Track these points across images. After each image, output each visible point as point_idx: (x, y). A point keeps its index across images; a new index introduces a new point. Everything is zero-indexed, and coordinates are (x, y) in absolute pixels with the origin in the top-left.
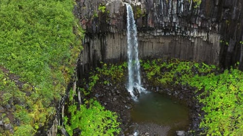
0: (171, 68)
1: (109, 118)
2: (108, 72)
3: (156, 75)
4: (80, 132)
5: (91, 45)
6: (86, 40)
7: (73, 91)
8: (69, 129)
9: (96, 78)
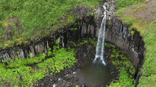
0: (122, 60)
1: (72, 60)
2: (93, 43)
3: (114, 58)
4: (53, 56)
5: (89, 27)
6: (84, 23)
7: (58, 41)
8: (50, 53)
9: (86, 42)
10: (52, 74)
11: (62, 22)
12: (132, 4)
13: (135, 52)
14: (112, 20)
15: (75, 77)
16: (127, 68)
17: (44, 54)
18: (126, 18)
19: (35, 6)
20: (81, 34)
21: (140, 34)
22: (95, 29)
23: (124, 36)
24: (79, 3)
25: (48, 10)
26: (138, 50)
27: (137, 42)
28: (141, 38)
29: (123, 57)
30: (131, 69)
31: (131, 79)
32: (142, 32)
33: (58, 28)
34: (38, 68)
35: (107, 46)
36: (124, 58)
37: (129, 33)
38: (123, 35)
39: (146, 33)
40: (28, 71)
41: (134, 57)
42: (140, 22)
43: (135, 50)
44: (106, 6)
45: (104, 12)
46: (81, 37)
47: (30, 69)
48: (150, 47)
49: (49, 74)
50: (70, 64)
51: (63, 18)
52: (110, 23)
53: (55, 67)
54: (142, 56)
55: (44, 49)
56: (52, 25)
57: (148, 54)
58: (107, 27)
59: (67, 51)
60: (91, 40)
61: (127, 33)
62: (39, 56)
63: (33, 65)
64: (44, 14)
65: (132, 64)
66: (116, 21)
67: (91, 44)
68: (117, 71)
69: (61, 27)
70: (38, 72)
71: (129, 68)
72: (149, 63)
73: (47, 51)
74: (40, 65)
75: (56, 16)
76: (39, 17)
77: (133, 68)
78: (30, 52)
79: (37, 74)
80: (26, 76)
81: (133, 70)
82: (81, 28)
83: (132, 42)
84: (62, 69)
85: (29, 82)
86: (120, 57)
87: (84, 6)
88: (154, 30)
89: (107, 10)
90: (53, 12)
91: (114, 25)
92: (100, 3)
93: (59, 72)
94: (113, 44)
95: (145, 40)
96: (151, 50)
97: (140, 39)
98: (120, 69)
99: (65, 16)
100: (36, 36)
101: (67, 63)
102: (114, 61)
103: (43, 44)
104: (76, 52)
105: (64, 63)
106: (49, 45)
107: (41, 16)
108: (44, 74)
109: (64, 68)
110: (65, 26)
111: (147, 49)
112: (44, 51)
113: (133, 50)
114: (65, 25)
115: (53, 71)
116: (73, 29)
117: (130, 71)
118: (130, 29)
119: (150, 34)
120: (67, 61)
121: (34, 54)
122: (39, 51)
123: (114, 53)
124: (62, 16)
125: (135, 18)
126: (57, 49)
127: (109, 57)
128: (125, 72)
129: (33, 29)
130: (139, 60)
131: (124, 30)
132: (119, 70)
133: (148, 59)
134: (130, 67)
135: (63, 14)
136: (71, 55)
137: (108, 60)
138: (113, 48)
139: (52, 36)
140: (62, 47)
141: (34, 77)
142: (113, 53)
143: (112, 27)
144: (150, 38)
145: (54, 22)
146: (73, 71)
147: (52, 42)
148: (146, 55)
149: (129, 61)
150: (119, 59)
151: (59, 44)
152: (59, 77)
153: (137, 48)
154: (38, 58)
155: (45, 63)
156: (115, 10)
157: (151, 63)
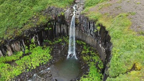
4: (30, 54)
5: (62, 27)
6: (57, 23)
7: (33, 40)
8: (27, 51)
9: (60, 40)
10: (28, 70)
11: (34, 21)
12: (97, 3)
13: (102, 47)
14: (80, 18)
15: (49, 73)
16: (96, 63)
17: (21, 52)
18: (92, 15)
19: (8, 7)
20: (55, 34)
21: (106, 29)
22: (67, 28)
23: (92, 33)
24: (50, 4)
25: (20, 10)
26: (105, 46)
27: (103, 37)
28: (107, 32)
29: (92, 52)
30: (99, 64)
31: (99, 74)
32: (108, 27)
33: (30, 27)
34: (16, 65)
35: (79, 43)
36: (93, 54)
37: (95, 29)
38: (91, 31)
39: (111, 27)
40: (6, 68)
41: (102, 52)
42: (105, 17)
43: (102, 46)
44: (76, 7)
45: (73, 12)
46: (56, 36)
47: (8, 66)
48: (117, 41)
49: (26, 70)
50: (45, 61)
51: (35, 17)
52: (78, 21)
53: (31, 64)
54: (109, 51)
55: (21, 48)
56: (25, 24)
57: (115, 49)
58: (76, 25)
59: (42, 48)
60: (65, 39)
61: (94, 29)
62: (17, 54)
63: (12, 62)
64: (16, 14)
65: (100, 59)
66: (84, 18)
67: (65, 42)
68: (87, 66)
69: (33, 26)
70: (15, 69)
71: (97, 63)
72: (117, 60)
73: (24, 49)
74: (17, 62)
75: (27, 15)
76: (11, 17)
77: (101, 63)
78: (7, 51)
79: (14, 70)
80: (4, 73)
81: (101, 65)
82: (55, 28)
83: (99, 38)
84: (38, 65)
85: (6, 78)
86: (90, 53)
87: (55, 6)
88: (119, 23)
89: (76, 10)
90: (25, 12)
91: (82, 22)
92: (70, 4)
93: (35, 68)
94: (84, 41)
95: (110, 34)
96: (118, 44)
97: (106, 34)
98: (90, 63)
99: (37, 16)
100: (9, 35)
101: (42, 59)
102: (85, 56)
103: (19, 42)
104: (51, 49)
105: (39, 60)
106: (25, 44)
107: (13, 16)
108: (21, 71)
109: (40, 64)
110: (37, 26)
111: (113, 43)
112: (22, 49)
113: (100, 45)
114: (38, 24)
115: (30, 68)
116: (47, 29)
117: (99, 66)
118: (96, 25)
119: (116, 27)
120: (43, 58)
121: (12, 52)
122: (16, 49)
123: (85, 49)
124: (33, 16)
125: (100, 14)
126: (34, 47)
127: (80, 53)
128: (94, 66)
129: (6, 28)
130: (106, 55)
131: (91, 27)
132: (89, 65)
133: (115, 55)
134: (98, 61)
135: (35, 14)
136: (47, 52)
137: (79, 55)
138: (84, 45)
139: (26, 35)
140: (38, 45)
141: (11, 74)
142: (83, 49)
143: (80, 25)
144: (116, 31)
145: (25, 22)
146: (48, 67)
147: (28, 41)
148: (113, 51)
149: (98, 56)
150: (89, 54)
151: (35, 42)
152: (34, 73)
153: (103, 43)
154: (15, 56)
155: (22, 60)
156: (83, 9)
157: (118, 60)
